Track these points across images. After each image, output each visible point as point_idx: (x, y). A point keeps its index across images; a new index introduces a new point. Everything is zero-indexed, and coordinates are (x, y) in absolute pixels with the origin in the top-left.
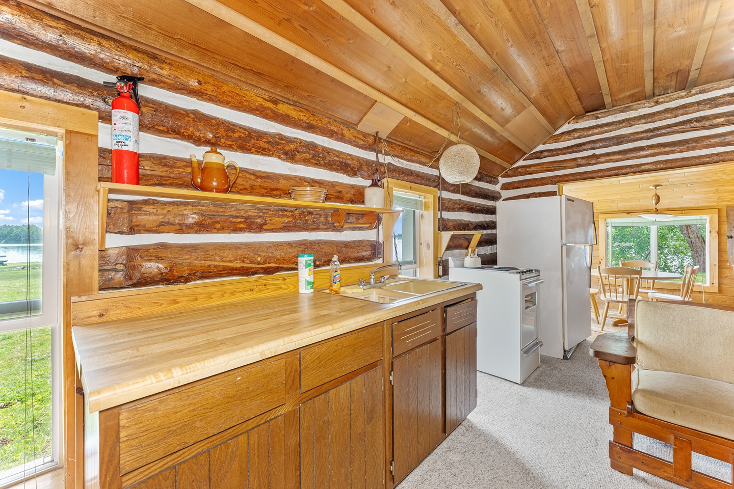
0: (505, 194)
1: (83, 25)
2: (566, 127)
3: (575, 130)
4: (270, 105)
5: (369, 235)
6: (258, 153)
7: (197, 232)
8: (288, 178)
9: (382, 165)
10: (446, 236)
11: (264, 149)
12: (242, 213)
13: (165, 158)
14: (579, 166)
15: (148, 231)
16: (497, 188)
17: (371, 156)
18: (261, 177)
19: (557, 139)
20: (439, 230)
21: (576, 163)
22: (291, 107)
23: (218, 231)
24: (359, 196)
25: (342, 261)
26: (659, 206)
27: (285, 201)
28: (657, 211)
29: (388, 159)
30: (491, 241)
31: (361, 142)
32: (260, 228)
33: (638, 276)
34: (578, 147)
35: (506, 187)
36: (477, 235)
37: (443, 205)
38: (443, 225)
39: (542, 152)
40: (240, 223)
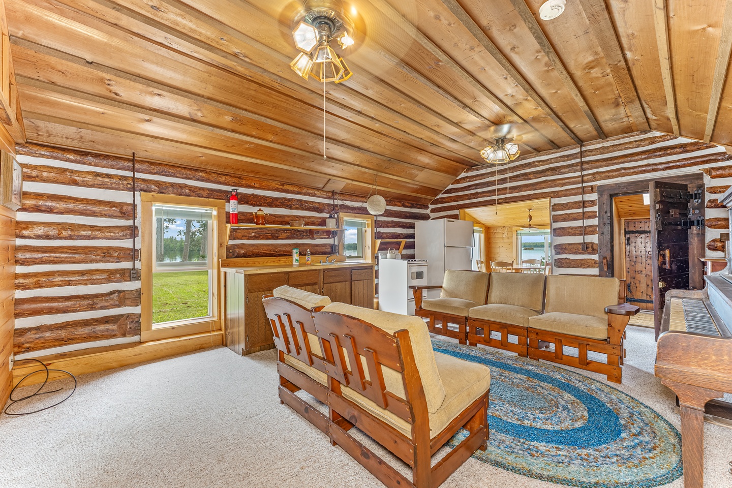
0: (432, 215)
1: (221, 173)
2: (463, 175)
3: (467, 177)
4: (281, 187)
5: (330, 241)
6: (276, 207)
7: (254, 239)
8: (288, 216)
9: (337, 205)
10: (379, 242)
11: (278, 205)
12: (270, 232)
13: (243, 213)
14: (470, 199)
15: (239, 239)
16: (428, 211)
17: (331, 202)
18: (277, 217)
19: (458, 182)
20: (375, 239)
21: (468, 197)
22: (290, 186)
23: (261, 239)
24: (323, 222)
25: (312, 254)
26: (532, 223)
27: (288, 227)
28: (530, 226)
29: (340, 202)
30: (411, 246)
31: (326, 196)
32: (277, 238)
33: (511, 267)
34: (468, 188)
35: (433, 211)
36: (404, 241)
37: (377, 224)
38: (378, 236)
39: (451, 189)
40: (269, 236)
